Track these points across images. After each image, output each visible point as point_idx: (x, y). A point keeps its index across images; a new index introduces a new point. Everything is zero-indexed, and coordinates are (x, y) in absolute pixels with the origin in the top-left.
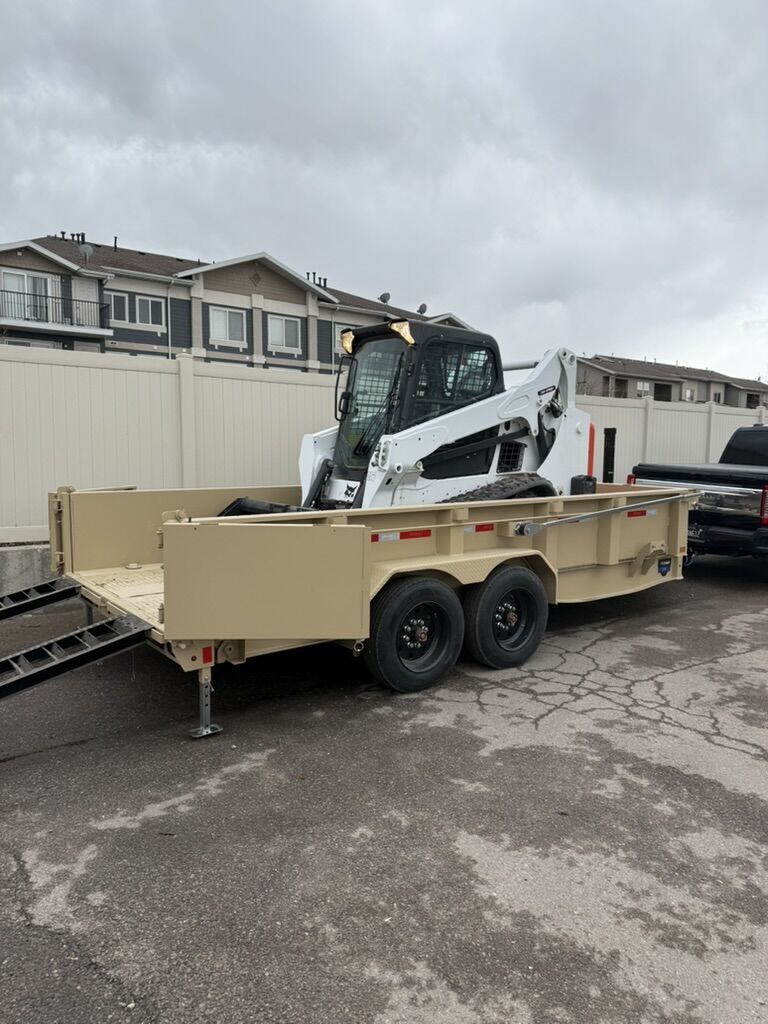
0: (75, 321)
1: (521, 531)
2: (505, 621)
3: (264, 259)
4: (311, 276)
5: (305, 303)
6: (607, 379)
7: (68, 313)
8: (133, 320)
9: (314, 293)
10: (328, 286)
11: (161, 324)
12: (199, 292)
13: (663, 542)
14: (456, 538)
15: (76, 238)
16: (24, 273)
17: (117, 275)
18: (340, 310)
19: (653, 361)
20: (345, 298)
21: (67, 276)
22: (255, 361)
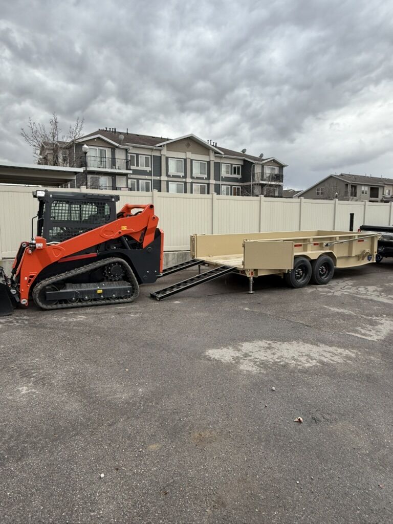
0: (117, 168)
1: (327, 245)
2: (322, 271)
3: (192, 136)
4: (209, 142)
5: (209, 155)
6: (347, 185)
7: (113, 164)
8: (138, 165)
9: (213, 150)
10: (217, 146)
11: (149, 167)
12: (165, 152)
13: (369, 250)
14: (309, 247)
15: (111, 130)
16: (97, 148)
17: (133, 147)
18: (224, 157)
19: (370, 176)
20: (227, 152)
21: (114, 148)
22: (187, 181)
